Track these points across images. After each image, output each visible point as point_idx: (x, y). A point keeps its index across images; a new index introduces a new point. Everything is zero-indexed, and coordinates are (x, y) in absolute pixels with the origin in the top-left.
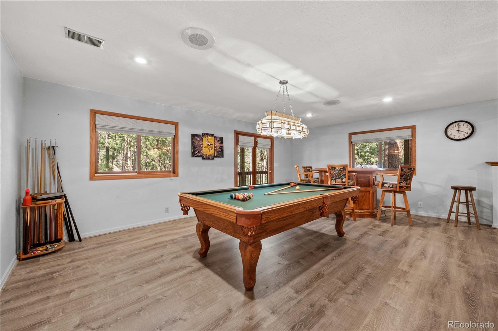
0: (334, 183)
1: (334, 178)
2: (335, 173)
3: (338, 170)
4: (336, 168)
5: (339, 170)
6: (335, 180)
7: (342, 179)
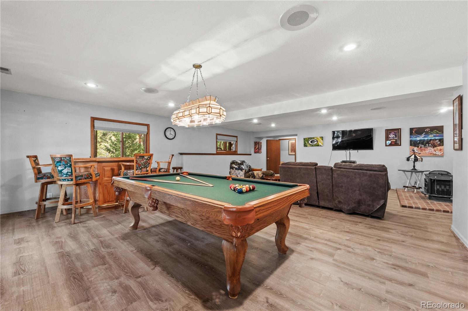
0: (140, 173)
1: (141, 168)
2: (142, 162)
3: (145, 159)
4: (145, 157)
5: (147, 159)
6: (141, 169)
7: (147, 168)
